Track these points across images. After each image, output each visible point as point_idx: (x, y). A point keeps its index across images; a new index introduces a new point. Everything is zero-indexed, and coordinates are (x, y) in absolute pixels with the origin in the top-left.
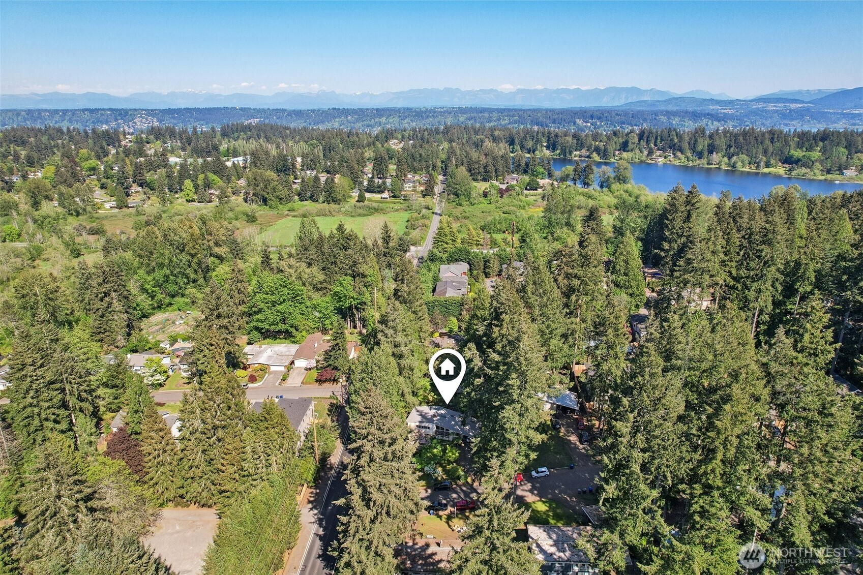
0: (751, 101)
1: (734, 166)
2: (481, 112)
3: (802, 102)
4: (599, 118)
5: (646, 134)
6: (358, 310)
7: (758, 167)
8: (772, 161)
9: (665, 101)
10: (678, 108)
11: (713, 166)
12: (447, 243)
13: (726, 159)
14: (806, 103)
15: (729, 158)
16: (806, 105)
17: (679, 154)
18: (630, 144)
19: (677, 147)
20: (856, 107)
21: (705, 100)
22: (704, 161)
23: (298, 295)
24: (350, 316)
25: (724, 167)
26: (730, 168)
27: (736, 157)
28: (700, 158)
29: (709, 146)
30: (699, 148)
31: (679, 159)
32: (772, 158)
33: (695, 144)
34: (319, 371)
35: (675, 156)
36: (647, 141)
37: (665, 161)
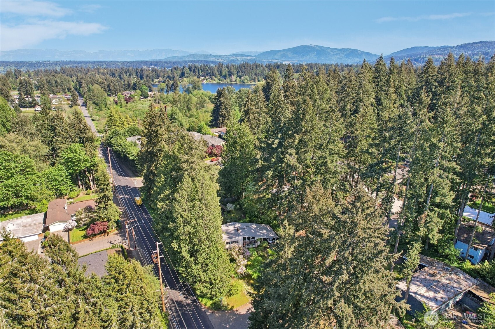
0: (229, 56)
1: (243, 82)
2: (79, 64)
3: (251, 56)
4: (156, 65)
5: (193, 68)
6: (89, 172)
7: (255, 81)
8: (260, 79)
9: (187, 56)
10: (195, 59)
11: (233, 83)
12: (118, 126)
13: (238, 78)
14: (253, 57)
15: (240, 78)
17: (214, 77)
18: (186, 74)
19: (211, 74)
20: (273, 59)
21: (208, 55)
22: (228, 80)
23: (28, 167)
24: (81, 180)
25: (238, 83)
27: (243, 77)
28: (225, 79)
29: (228, 72)
30: (224, 74)
31: (214, 80)
32: (260, 77)
33: (221, 72)
34: (81, 229)
35: (212, 79)
36: (194, 72)
37: (207, 82)
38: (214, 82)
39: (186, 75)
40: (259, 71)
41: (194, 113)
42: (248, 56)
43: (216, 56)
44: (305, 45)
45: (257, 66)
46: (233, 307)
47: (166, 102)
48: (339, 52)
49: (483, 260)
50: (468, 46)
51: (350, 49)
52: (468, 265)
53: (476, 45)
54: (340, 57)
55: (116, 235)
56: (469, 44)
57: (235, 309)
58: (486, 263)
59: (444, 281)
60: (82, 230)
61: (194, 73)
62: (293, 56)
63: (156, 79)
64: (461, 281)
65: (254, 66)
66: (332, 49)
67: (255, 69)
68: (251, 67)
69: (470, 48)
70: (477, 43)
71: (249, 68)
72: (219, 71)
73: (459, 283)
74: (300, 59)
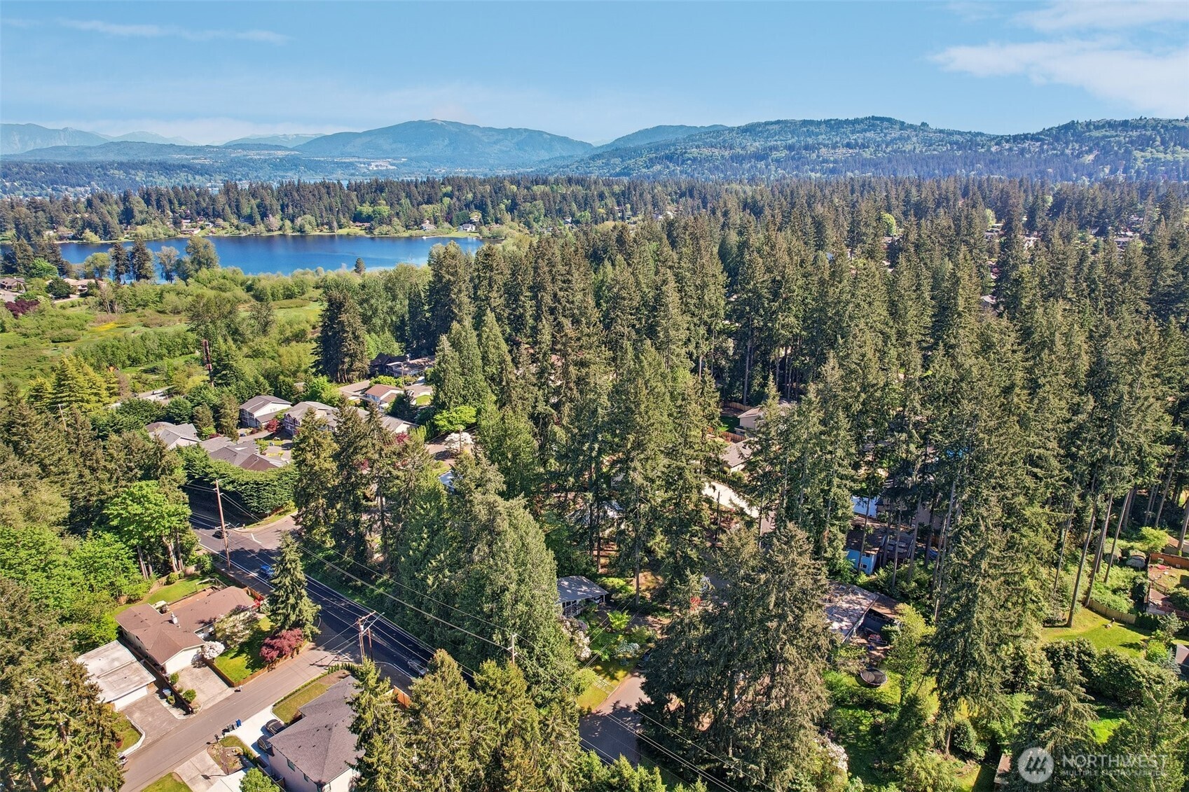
1: (301, 230)
3: (286, 149)
5: (154, 197)
7: (331, 228)
8: (343, 221)
11: (275, 233)
13: (288, 223)
14: (291, 150)
15: (292, 221)
16: (293, 153)
17: (220, 221)
19: (211, 212)
20: (343, 155)
22: (261, 228)
24: (145, 556)
25: (289, 232)
26: (298, 234)
27: (299, 219)
28: (253, 224)
29: (258, 206)
30: (246, 210)
31: (223, 228)
32: (341, 216)
33: (237, 206)
34: (233, 655)
35: (216, 226)
36: (159, 206)
37: (203, 233)
38: (222, 233)
39: (139, 217)
40: (336, 202)
41: (263, 346)
42: (278, 148)
43: (187, 148)
44: (420, 121)
45: (328, 188)
46: (589, 709)
47: (134, 307)
48: (501, 137)
49: (876, 568)
50: (758, 129)
51: (526, 130)
52: (863, 578)
53: (770, 127)
54: (505, 149)
55: (315, 651)
56: (759, 125)
57: (594, 711)
58: (881, 571)
59: (845, 605)
60: (236, 656)
61: (158, 208)
62: (394, 146)
63: (48, 228)
64: (862, 601)
65: (323, 191)
66: (485, 129)
67: (326, 196)
68: (316, 193)
69: (761, 132)
70: (772, 123)
71: (311, 197)
72: (234, 204)
73: (860, 604)
74: (414, 155)
